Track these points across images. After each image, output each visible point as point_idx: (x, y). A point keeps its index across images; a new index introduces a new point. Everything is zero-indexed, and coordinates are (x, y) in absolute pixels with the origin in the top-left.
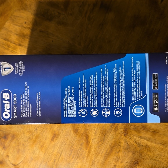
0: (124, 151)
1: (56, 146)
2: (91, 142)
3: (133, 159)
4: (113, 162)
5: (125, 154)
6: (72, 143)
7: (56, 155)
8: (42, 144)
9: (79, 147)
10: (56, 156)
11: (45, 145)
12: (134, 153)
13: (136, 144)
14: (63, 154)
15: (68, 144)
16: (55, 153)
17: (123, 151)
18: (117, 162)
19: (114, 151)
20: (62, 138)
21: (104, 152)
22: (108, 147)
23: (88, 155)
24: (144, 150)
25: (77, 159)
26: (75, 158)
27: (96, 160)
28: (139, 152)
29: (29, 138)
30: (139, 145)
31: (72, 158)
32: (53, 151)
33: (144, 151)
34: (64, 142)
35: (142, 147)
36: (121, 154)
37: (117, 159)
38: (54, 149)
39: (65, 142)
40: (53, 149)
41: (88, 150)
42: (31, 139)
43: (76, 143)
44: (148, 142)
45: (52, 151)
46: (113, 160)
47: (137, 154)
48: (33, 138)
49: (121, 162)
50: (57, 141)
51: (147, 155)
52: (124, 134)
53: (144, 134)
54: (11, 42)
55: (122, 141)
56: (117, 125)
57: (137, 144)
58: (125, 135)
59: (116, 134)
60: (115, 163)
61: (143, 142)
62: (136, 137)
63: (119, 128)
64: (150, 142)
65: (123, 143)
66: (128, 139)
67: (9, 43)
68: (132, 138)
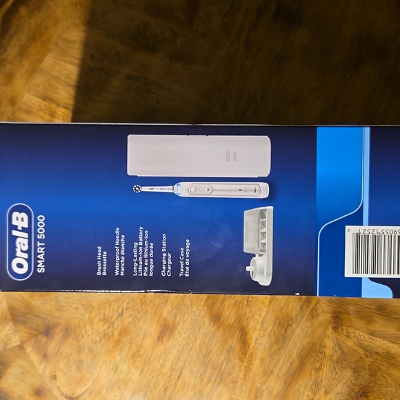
0: (332, 365)
1: (169, 354)
2: (253, 343)
3: (354, 385)
4: (306, 393)
5: (334, 373)
6: (206, 347)
7: (169, 374)
8: (134, 348)
9: (224, 356)
10: (170, 377)
11: (142, 352)
12: (356, 371)
13: (361, 350)
14: (186, 374)
15: (197, 349)
16: (165, 370)
17: (330, 365)
18: (314, 394)
19: (308, 367)
20: (183, 335)
21: (285, 369)
22: (294, 356)
23: (245, 376)
24: (383, 365)
25: (219, 384)
26: (215, 381)
27: (264, 387)
28: (370, 369)
29: (104, 336)
30: (369, 352)
31: (208, 383)
32: (163, 366)
33: (382, 367)
34: (189, 344)
35: (376, 357)
36: (325, 373)
37: (316, 386)
38: (164, 361)
39: (191, 345)
40: (161, 362)
41: (245, 364)
42: (109, 338)
43: (218, 346)
44: (391, 345)
45: (159, 366)
46: (306, 388)
47: (365, 374)
48: (113, 335)
49: (326, 393)
50: (170, 343)
51: (389, 375)
52: (333, 325)
53: (380, 325)
54: (58, 105)
55: (329, 343)
56: (316, 304)
57: (365, 349)
58: (335, 329)
59: (312, 326)
60: (312, 396)
61: (381, 344)
62: (361, 334)
63: (320, 311)
64: (395, 345)
65: (331, 347)
66: (342, 338)
67: (54, 106)
68: (352, 335)
